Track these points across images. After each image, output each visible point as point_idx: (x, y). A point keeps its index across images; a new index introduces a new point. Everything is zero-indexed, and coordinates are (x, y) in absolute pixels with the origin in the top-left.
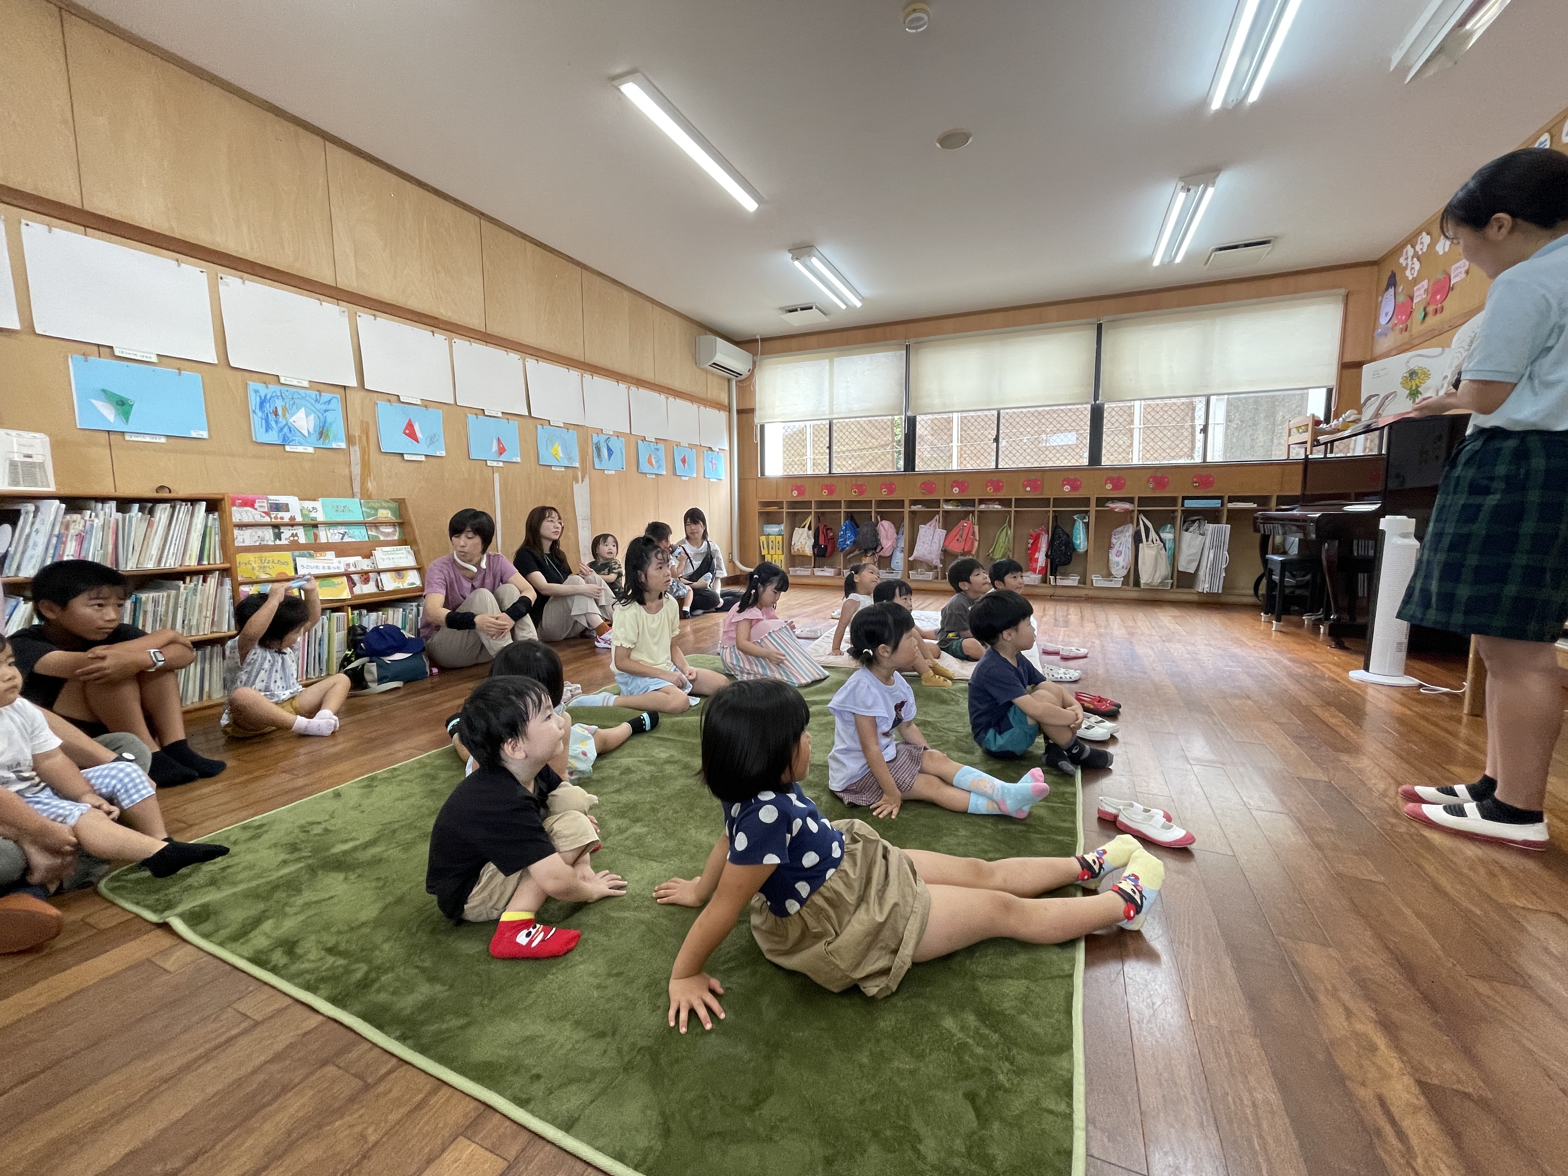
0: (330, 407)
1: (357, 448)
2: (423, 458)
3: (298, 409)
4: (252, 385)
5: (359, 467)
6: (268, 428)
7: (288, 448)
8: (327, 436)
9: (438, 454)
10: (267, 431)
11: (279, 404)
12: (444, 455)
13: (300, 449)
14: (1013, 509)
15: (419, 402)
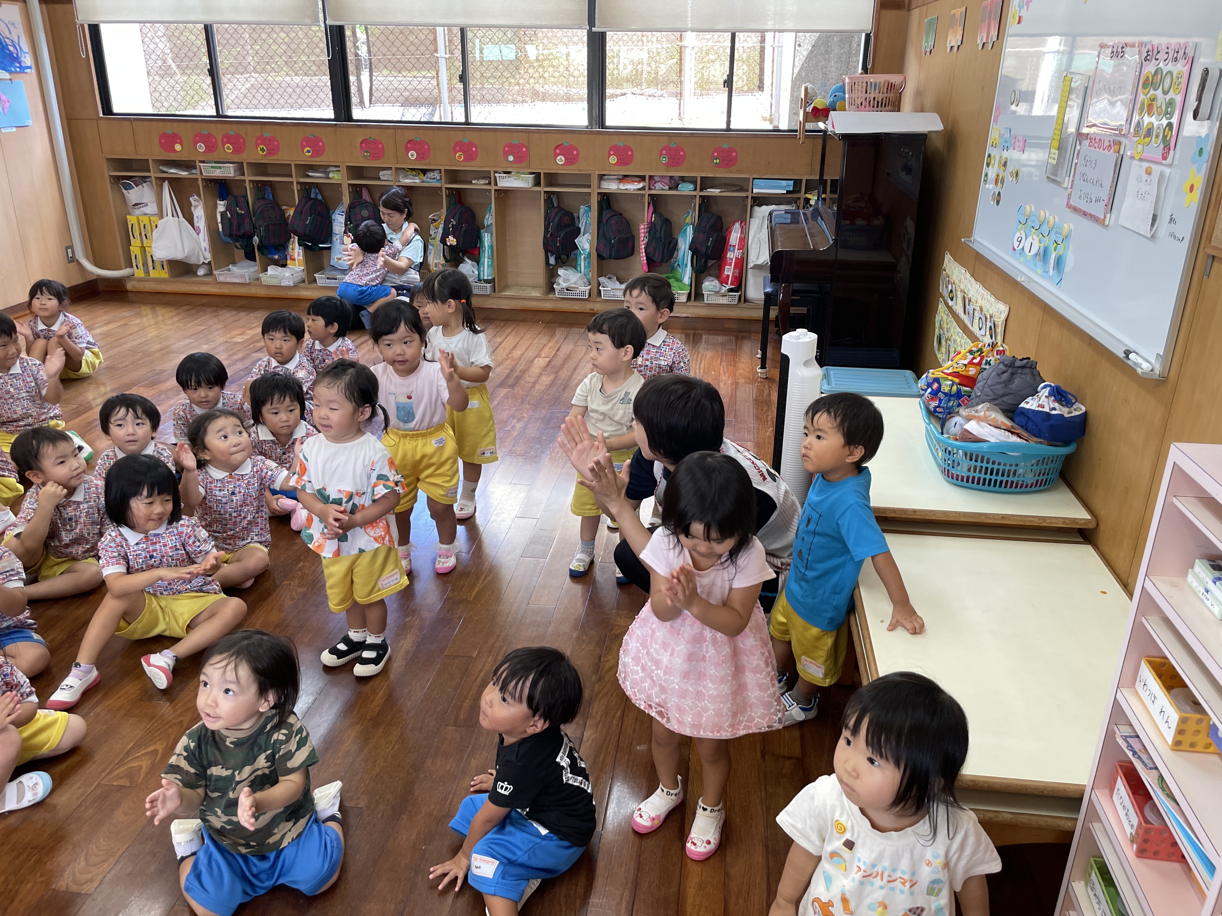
14: (493, 188)
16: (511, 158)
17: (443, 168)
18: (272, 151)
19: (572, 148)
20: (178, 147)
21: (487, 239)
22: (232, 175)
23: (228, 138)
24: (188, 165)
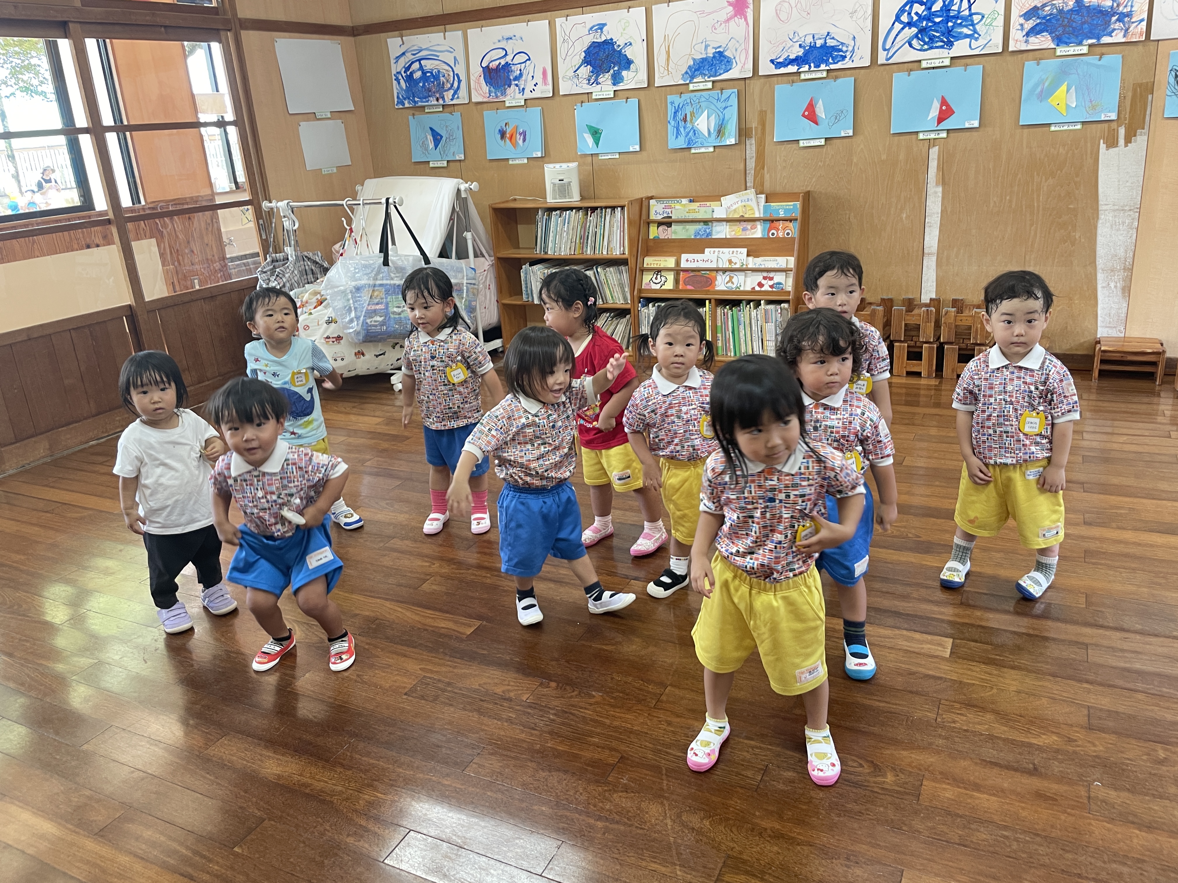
0: (729, 104)
1: (753, 142)
2: (822, 142)
3: (702, 112)
4: (670, 98)
5: (754, 159)
6: (678, 133)
7: (693, 151)
8: (724, 134)
9: (843, 135)
10: (677, 137)
11: (688, 110)
12: (851, 134)
13: (703, 150)
15: (825, 74)
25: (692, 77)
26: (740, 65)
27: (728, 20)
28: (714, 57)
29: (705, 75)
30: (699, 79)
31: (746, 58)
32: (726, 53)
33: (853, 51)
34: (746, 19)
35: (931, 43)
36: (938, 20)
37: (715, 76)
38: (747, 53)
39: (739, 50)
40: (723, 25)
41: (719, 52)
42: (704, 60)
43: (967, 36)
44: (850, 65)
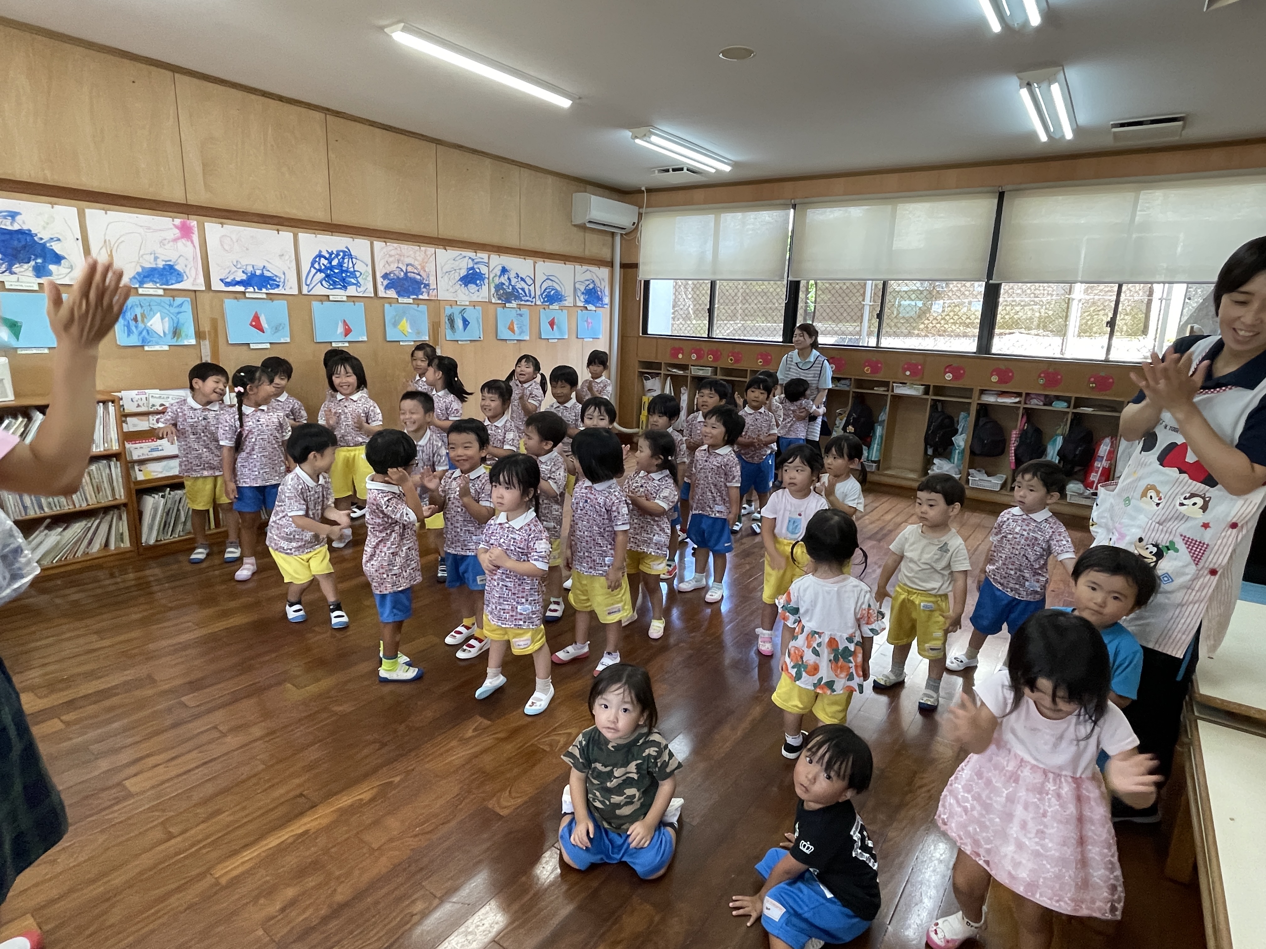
1: (209, 343)
2: (268, 346)
3: (154, 314)
6: (130, 332)
7: (146, 348)
8: (180, 334)
9: (282, 341)
10: (129, 335)
11: (138, 311)
12: (288, 341)
13: (157, 348)
14: (890, 393)
15: (264, 296)
16: (908, 373)
17: (853, 377)
18: (737, 361)
19: (959, 368)
20: (680, 356)
21: (879, 431)
22: (709, 374)
23: (711, 352)
24: (684, 367)
25: (141, 283)
26: (191, 280)
27: (175, 240)
28: (164, 268)
29: (156, 283)
30: (150, 285)
31: (196, 274)
32: (176, 267)
33: (284, 282)
34: (192, 242)
35: (334, 285)
36: (336, 271)
37: (168, 285)
38: (197, 270)
39: (189, 266)
40: (171, 243)
41: (169, 265)
42: (153, 270)
43: (354, 284)
44: (283, 292)
